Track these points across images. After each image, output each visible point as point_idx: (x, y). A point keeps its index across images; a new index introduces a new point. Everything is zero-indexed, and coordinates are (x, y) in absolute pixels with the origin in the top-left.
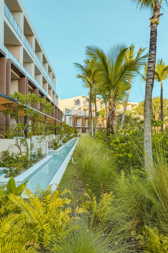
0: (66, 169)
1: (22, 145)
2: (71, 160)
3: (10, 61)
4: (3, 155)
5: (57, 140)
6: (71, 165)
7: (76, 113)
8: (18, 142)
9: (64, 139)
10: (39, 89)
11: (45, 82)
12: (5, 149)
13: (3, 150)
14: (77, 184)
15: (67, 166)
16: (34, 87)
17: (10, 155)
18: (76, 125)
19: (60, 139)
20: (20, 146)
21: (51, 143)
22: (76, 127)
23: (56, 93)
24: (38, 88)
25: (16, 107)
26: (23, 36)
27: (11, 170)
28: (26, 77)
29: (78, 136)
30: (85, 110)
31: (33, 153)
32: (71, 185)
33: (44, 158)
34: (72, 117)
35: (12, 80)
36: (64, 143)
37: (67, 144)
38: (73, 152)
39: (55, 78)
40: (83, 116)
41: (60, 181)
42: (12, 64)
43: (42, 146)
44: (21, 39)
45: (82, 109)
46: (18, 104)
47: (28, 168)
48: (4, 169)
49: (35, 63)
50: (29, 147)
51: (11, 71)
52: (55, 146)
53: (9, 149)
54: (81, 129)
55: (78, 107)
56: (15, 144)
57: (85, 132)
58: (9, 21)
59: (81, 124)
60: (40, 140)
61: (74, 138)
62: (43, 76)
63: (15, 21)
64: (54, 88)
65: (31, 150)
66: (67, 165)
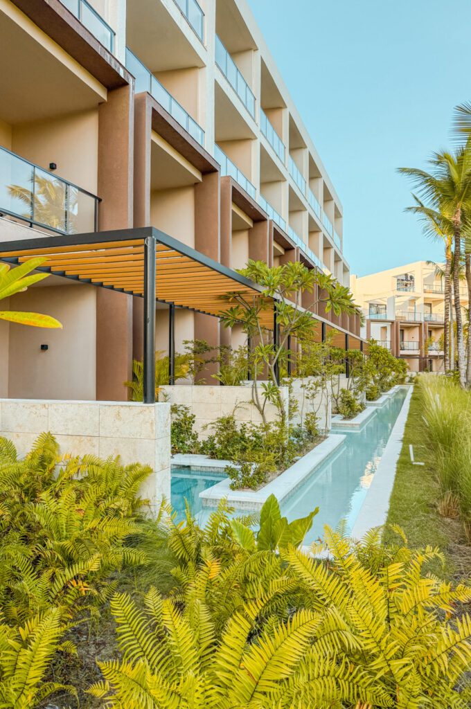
0: (396, 480)
1: (267, 402)
2: (404, 453)
3: (228, 181)
4: (221, 429)
5: (352, 393)
6: (409, 469)
7: (400, 315)
8: (256, 395)
9: (371, 388)
10: (300, 252)
11: (313, 230)
12: (225, 412)
13: (221, 416)
14: (441, 528)
15: (395, 470)
16: (288, 248)
17: (238, 429)
18: (401, 349)
19: (360, 388)
20: (262, 407)
21: (336, 400)
22: (401, 355)
23: (343, 261)
24: (298, 248)
25: (252, 303)
26: (259, 113)
27: (245, 471)
28: (268, 222)
29: (407, 379)
30: (430, 305)
31: (295, 427)
32: (424, 532)
33: (323, 441)
34: (388, 325)
35: (235, 231)
36: (370, 400)
37: (378, 405)
38: (405, 429)
39: (341, 217)
40: (423, 321)
41: (387, 515)
42: (234, 189)
43: (316, 407)
44: (254, 121)
45: (420, 302)
46: (259, 294)
47: (286, 467)
48: (227, 466)
49: (289, 181)
50: (286, 409)
51: (233, 211)
52: (347, 408)
53: (235, 413)
54: (418, 360)
55: (406, 296)
56: (250, 399)
57: (428, 367)
58: (226, 78)
59: (416, 345)
60: (312, 391)
61: (397, 387)
62: (310, 217)
63: (239, 76)
64: (339, 246)
65: (290, 418)
66: (395, 465)
